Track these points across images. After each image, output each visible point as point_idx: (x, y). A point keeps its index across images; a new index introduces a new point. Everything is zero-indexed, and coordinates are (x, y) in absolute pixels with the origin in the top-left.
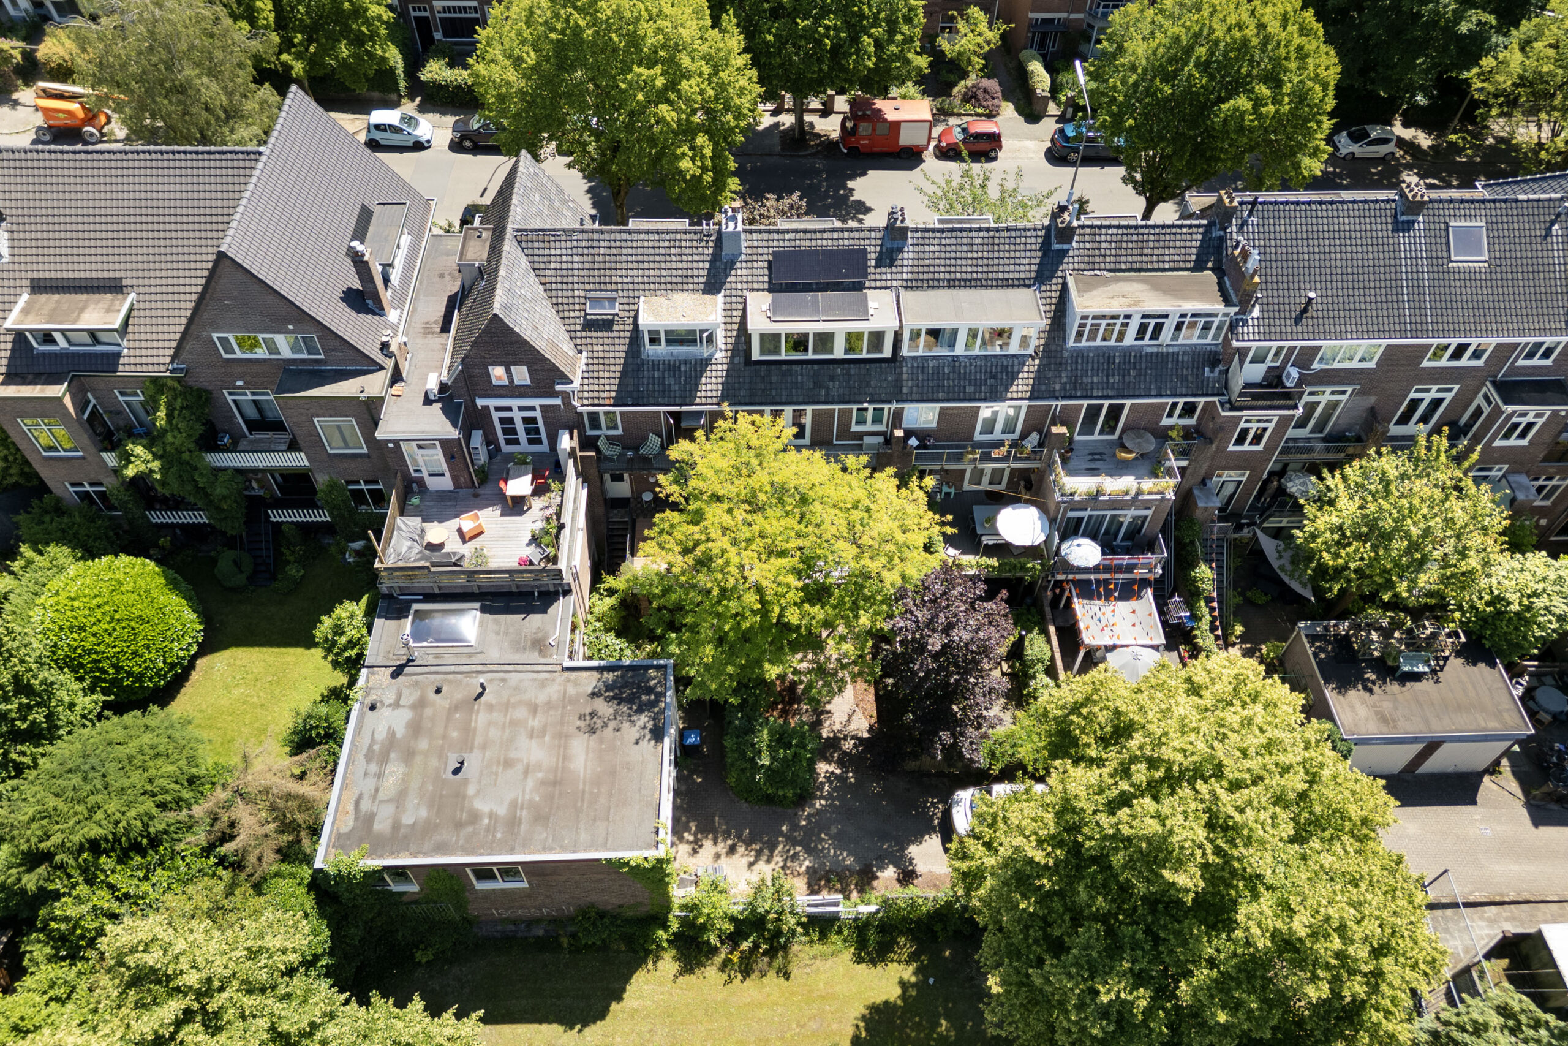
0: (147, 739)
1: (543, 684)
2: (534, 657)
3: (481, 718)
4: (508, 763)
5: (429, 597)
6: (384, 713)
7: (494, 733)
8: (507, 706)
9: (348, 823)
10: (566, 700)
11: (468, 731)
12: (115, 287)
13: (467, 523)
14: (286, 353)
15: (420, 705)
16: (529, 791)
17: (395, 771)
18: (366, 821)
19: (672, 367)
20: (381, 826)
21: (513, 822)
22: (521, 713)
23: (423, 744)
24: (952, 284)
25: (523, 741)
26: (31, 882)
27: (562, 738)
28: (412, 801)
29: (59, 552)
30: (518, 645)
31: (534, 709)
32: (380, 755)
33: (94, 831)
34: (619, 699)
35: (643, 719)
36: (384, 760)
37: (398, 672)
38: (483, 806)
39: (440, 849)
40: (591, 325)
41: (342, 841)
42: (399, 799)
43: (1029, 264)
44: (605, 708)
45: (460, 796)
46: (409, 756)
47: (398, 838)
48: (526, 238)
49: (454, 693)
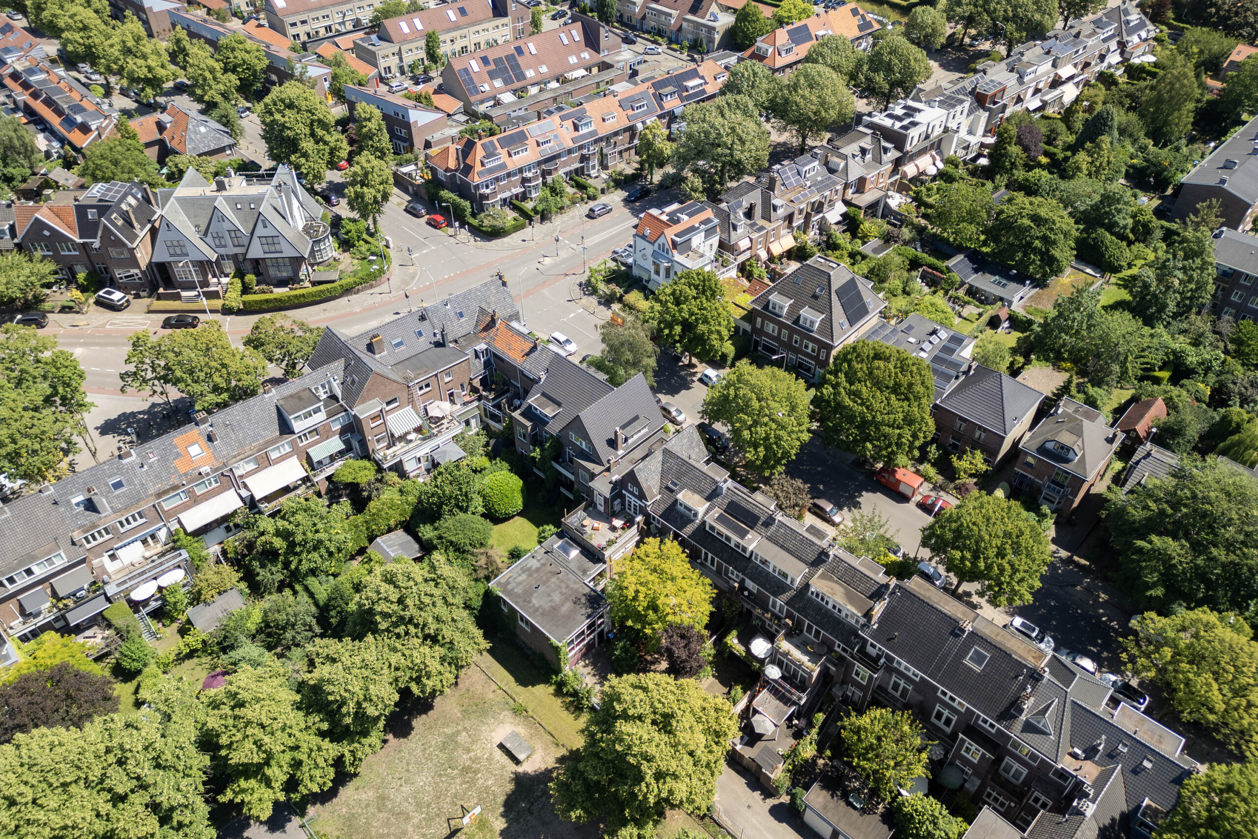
0: (479, 526)
1: (575, 583)
2: (580, 574)
3: (553, 580)
4: (549, 595)
5: (571, 539)
6: (535, 561)
7: (553, 586)
8: (562, 581)
9: (503, 581)
10: (577, 591)
11: (548, 580)
12: (559, 405)
13: (596, 524)
14: (584, 447)
15: (544, 565)
16: (547, 606)
17: (524, 576)
18: (508, 583)
19: (682, 516)
20: (509, 587)
21: (537, 610)
22: (563, 585)
23: (535, 575)
24: (782, 547)
25: (557, 593)
26: (435, 542)
27: (567, 599)
28: (521, 587)
29: (505, 465)
30: (579, 568)
31: (567, 587)
32: (524, 570)
33: (453, 539)
34: (589, 601)
35: (589, 611)
36: (524, 572)
37: (546, 553)
38: (534, 601)
39: (516, 603)
40: (667, 488)
41: (499, 584)
42: (519, 584)
43: (812, 557)
44: (583, 600)
45: (531, 594)
46: (530, 575)
47: (509, 593)
48: (666, 452)
49: (553, 568)
